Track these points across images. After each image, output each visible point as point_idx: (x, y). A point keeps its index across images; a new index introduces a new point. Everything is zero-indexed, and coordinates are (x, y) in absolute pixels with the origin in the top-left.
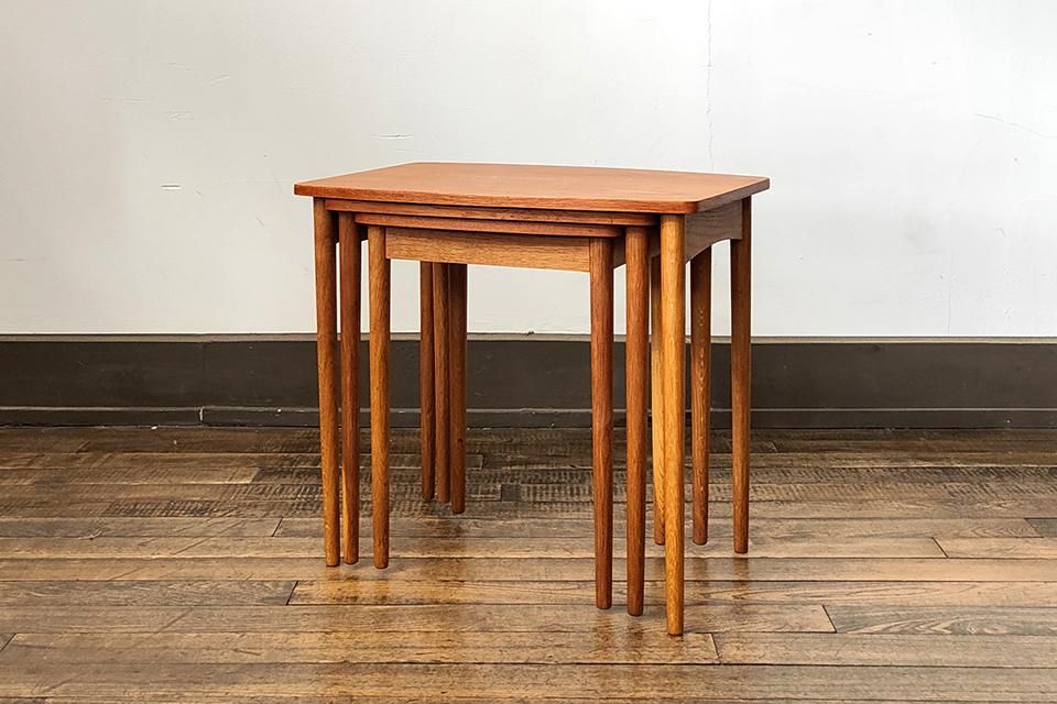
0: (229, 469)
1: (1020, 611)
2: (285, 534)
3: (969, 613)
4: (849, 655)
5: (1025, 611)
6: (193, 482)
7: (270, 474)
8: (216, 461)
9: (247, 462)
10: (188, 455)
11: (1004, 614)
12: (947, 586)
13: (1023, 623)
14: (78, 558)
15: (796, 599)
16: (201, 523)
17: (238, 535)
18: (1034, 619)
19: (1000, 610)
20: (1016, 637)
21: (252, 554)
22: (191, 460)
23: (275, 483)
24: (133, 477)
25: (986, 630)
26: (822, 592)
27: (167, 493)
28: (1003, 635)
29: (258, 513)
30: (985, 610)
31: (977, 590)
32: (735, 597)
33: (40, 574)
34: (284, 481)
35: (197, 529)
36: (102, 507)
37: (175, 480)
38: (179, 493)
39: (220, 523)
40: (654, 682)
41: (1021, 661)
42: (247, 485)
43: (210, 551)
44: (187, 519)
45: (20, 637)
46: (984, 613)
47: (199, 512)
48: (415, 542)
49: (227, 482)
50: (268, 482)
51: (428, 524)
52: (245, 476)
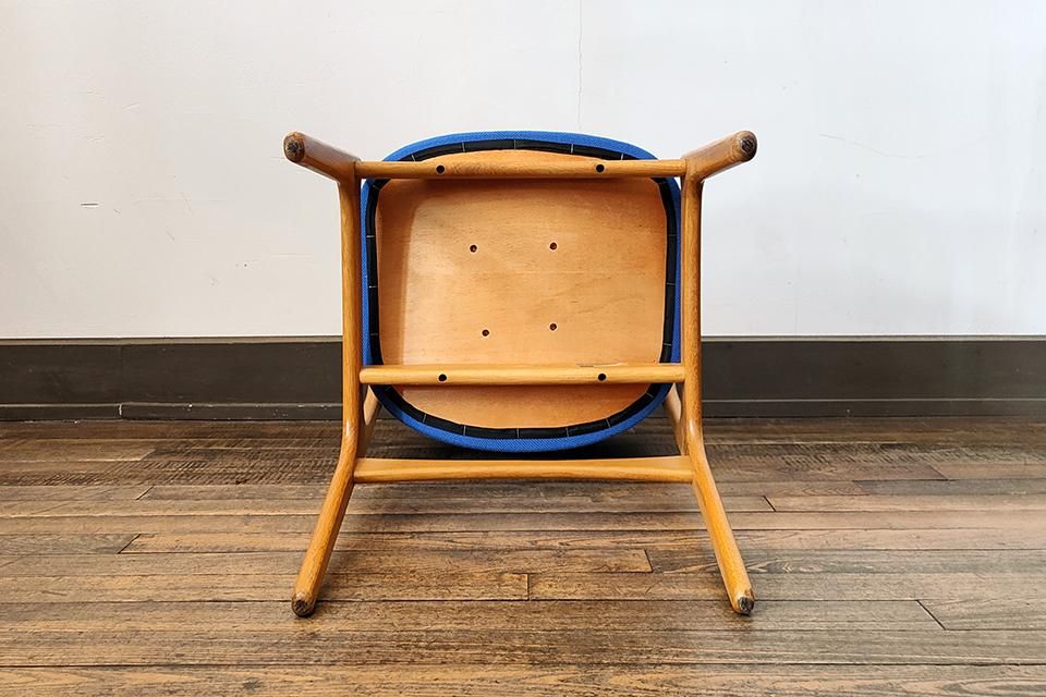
0: (127, 451)
1: (838, 553)
2: (149, 498)
3: (788, 555)
4: (660, 591)
5: (843, 553)
6: (88, 460)
7: (162, 454)
8: (118, 444)
9: (146, 445)
11: (822, 555)
12: (770, 534)
13: (840, 563)
15: (620, 545)
16: (76, 490)
17: (105, 498)
18: (851, 560)
19: (818, 553)
20: (830, 575)
21: (108, 513)
22: (95, 444)
23: (163, 460)
24: (34, 458)
25: (801, 569)
26: (647, 539)
27: (59, 468)
28: (818, 573)
29: (134, 482)
30: (805, 553)
31: (798, 536)
32: (562, 544)
34: (173, 459)
35: (68, 495)
37: (70, 458)
38: (69, 468)
39: (96, 488)
40: (455, 616)
41: (832, 594)
42: (134, 462)
43: (71, 510)
44: (63, 487)
46: (802, 555)
47: (80, 482)
48: (271, 503)
49: (119, 460)
50: (157, 460)
51: (290, 489)
52: (138, 455)
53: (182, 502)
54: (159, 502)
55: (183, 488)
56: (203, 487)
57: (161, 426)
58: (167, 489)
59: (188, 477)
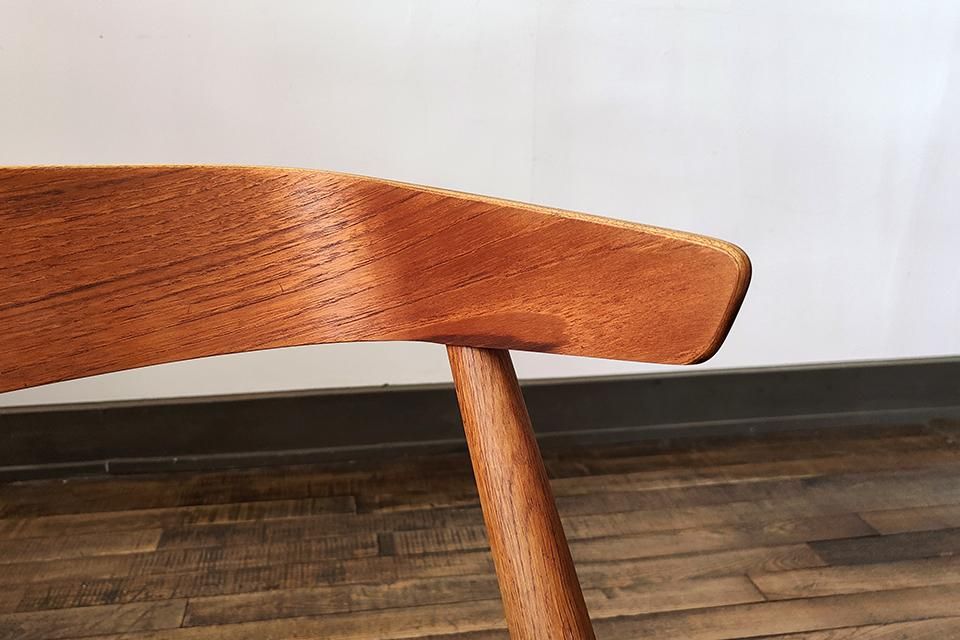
0: (136, 533)
6: (103, 554)
8: (122, 521)
10: (98, 516)
16: (112, 613)
22: (102, 522)
23: (177, 548)
29: (166, 593)
34: (187, 545)
35: (109, 623)
37: (85, 551)
38: (90, 570)
42: (152, 553)
44: (97, 608)
47: (110, 597)
48: (315, 623)
49: (135, 551)
51: (323, 596)
52: (150, 542)
53: (228, 629)
55: (218, 601)
56: (238, 599)
57: (151, 486)
58: (203, 604)
59: (213, 580)
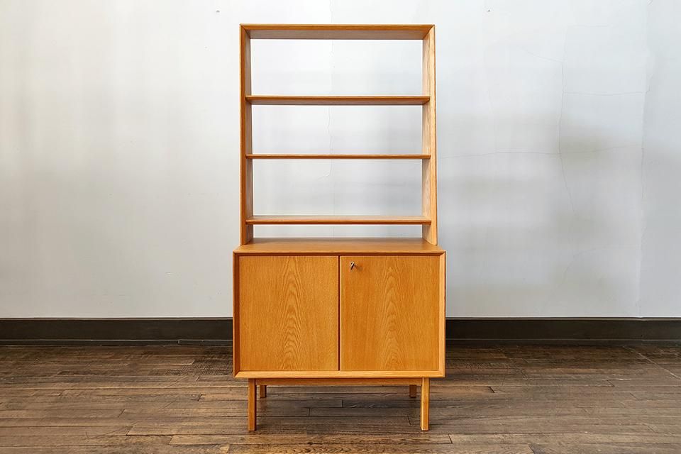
0: (186, 360)
2: (201, 380)
6: (175, 364)
7: (198, 362)
8: (182, 357)
9: (191, 358)
14: (142, 389)
16: (177, 377)
17: (186, 381)
21: (190, 387)
23: (199, 364)
24: (157, 363)
26: (344, 396)
27: (168, 368)
29: (193, 374)
33: (131, 393)
34: (202, 364)
35: (175, 379)
36: (148, 373)
39: (182, 377)
43: (178, 385)
44: (172, 377)
45: (125, 411)
49: (185, 364)
50: (197, 364)
53: (210, 383)
54: (203, 382)
55: (209, 377)
56: (215, 376)
58: (204, 377)
